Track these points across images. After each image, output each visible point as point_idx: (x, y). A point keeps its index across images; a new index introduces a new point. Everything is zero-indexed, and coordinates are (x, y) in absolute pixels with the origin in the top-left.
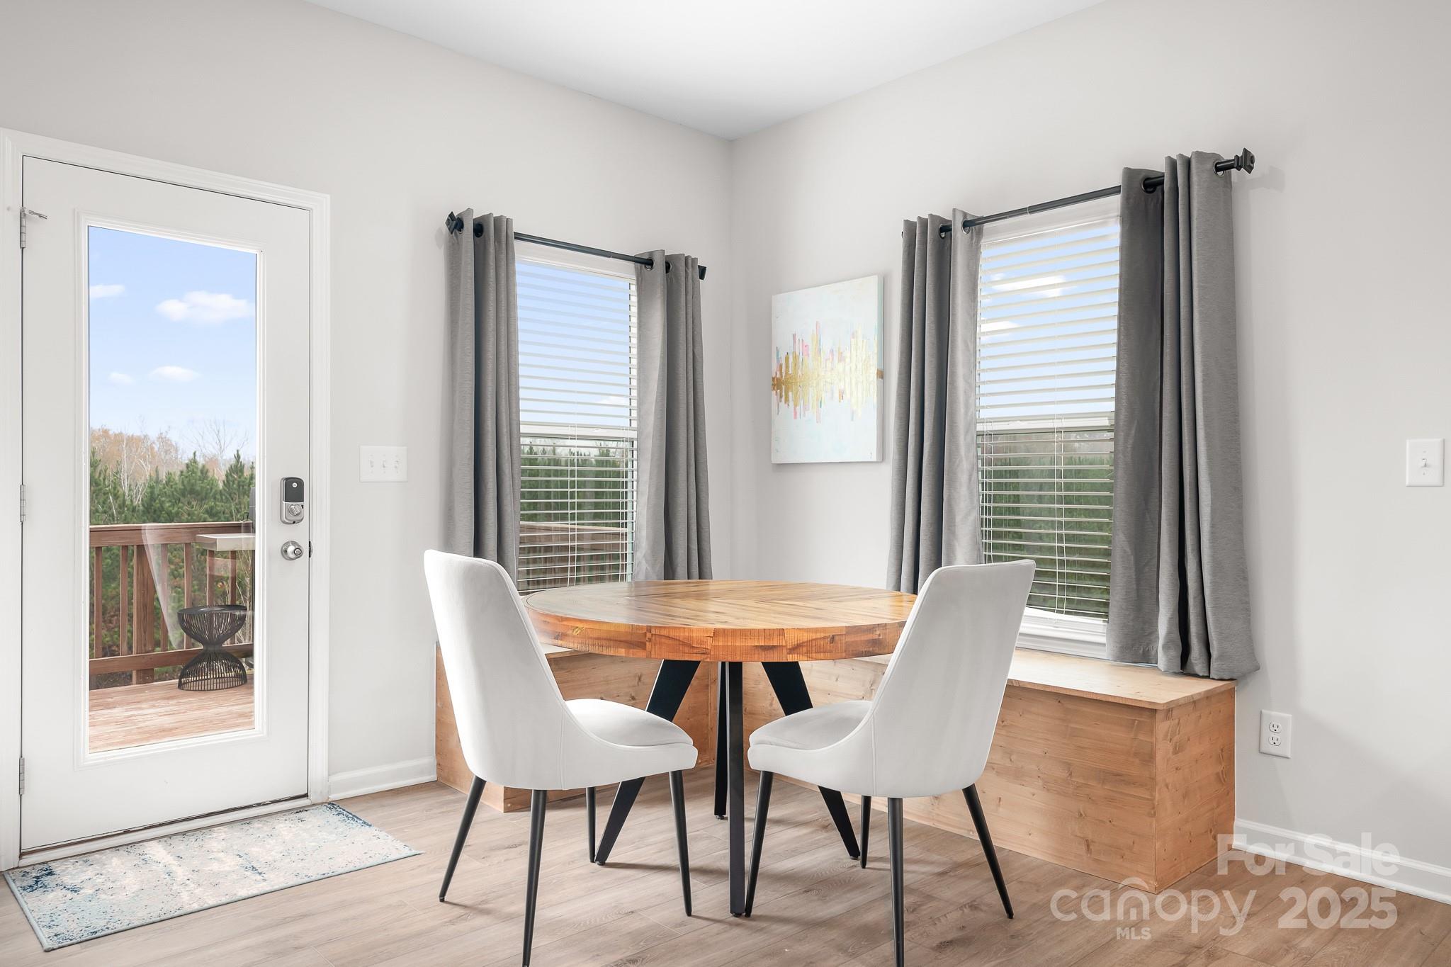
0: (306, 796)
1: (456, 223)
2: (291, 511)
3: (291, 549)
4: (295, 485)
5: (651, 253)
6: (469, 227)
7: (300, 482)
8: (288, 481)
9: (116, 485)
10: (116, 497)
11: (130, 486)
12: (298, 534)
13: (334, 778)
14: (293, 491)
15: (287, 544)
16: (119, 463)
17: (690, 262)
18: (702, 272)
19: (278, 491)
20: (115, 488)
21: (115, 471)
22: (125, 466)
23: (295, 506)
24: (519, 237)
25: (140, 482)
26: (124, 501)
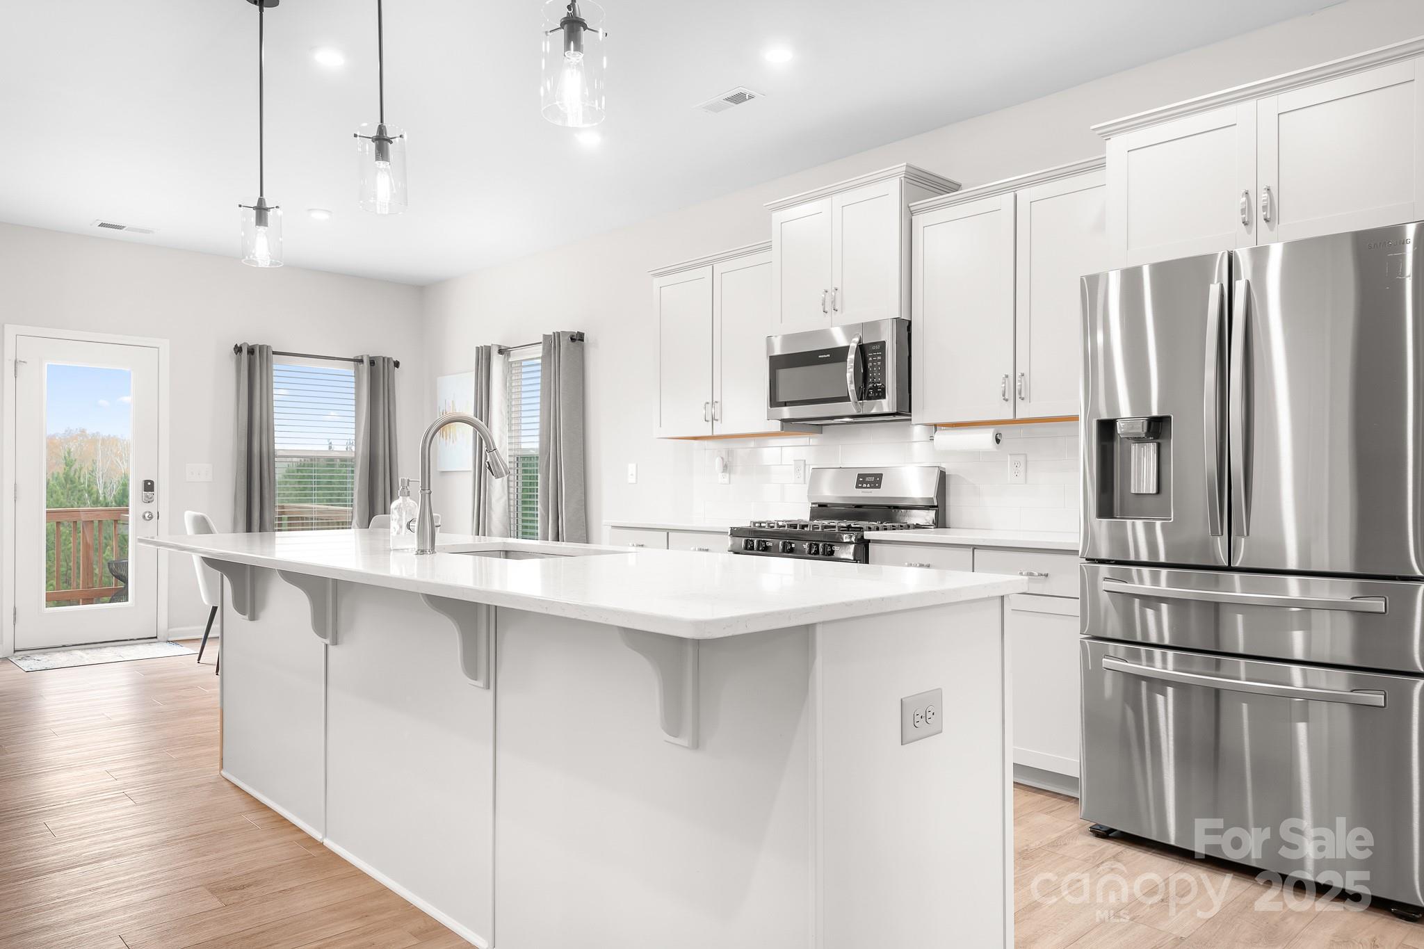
0: (156, 637)
1: (238, 349)
2: (147, 497)
3: (147, 515)
4: (149, 484)
5: (362, 356)
6: (245, 351)
7: (152, 482)
8: (146, 482)
9: (91, 483)
10: (90, 494)
11: (105, 483)
12: (152, 507)
13: (170, 630)
14: (149, 486)
15: (146, 512)
16: (94, 462)
17: (386, 360)
18: (397, 364)
19: (141, 486)
20: (89, 486)
21: (91, 469)
22: (99, 464)
23: (149, 493)
24: (274, 353)
25: (115, 479)
26: (98, 498)
